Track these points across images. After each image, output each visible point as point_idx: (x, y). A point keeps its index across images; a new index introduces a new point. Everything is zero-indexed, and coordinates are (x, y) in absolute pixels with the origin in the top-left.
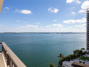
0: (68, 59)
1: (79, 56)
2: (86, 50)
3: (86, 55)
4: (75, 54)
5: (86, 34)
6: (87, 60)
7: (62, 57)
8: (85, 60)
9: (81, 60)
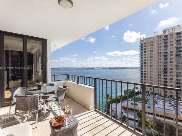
0: (117, 101)
1: (130, 97)
2: (139, 90)
3: (139, 95)
4: (125, 95)
5: (140, 69)
6: (140, 102)
7: (109, 98)
8: (138, 102)
9: (132, 102)
